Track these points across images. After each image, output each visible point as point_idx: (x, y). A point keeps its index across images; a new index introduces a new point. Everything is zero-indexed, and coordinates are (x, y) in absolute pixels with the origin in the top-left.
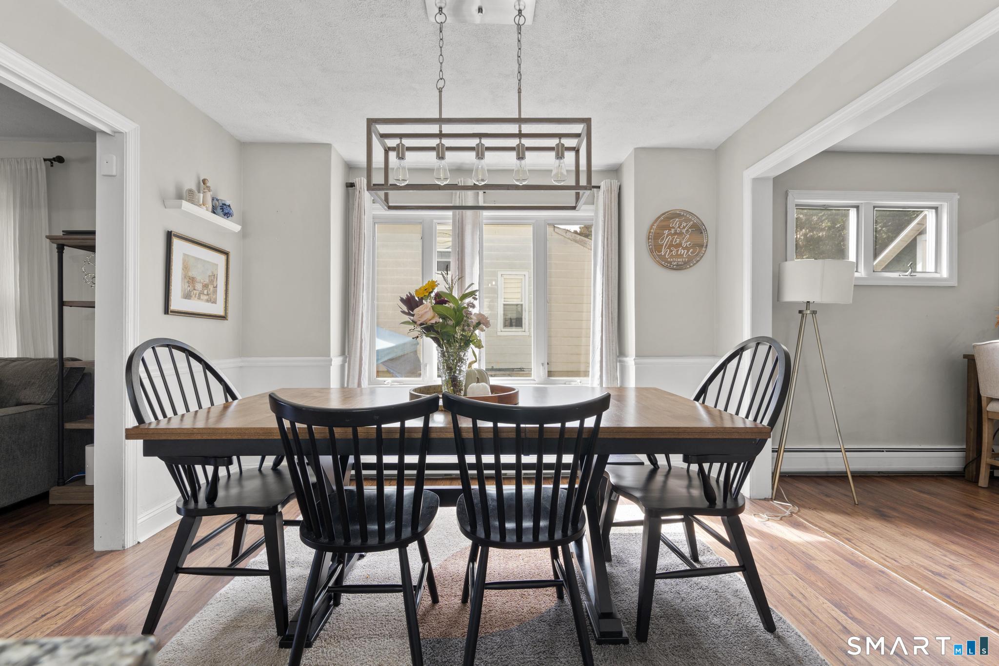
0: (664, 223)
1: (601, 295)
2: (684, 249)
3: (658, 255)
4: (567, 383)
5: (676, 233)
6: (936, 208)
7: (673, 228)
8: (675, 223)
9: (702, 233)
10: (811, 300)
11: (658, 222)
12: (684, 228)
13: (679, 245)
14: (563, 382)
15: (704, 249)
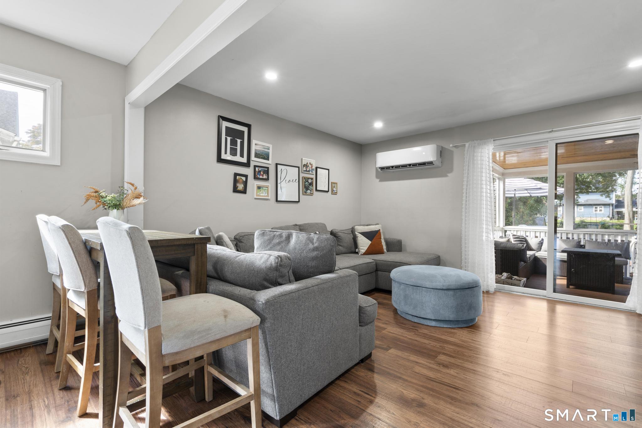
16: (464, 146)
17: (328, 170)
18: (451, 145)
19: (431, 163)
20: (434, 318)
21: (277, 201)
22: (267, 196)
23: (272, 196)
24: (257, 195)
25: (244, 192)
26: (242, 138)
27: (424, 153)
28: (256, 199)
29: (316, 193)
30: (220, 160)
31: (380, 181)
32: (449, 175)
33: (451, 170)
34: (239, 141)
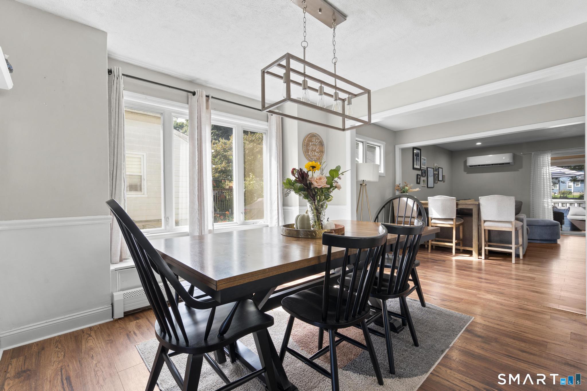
0: (310, 139)
1: (277, 173)
2: (317, 152)
3: (308, 155)
4: (254, 223)
5: (314, 145)
6: (379, 146)
7: (313, 141)
8: (314, 139)
9: (323, 146)
10: (364, 180)
11: (308, 138)
12: (317, 142)
13: (315, 151)
14: (253, 223)
15: (323, 154)
16: (531, 153)
17: (442, 168)
18: (521, 153)
19: (509, 163)
20: (539, 239)
21: (428, 187)
22: (425, 185)
23: (426, 186)
24: (423, 185)
25: (419, 183)
26: (419, 157)
27: (504, 158)
28: (422, 186)
29: (439, 182)
30: (414, 168)
31: (467, 173)
32: (519, 170)
33: (521, 167)
34: (418, 158)
